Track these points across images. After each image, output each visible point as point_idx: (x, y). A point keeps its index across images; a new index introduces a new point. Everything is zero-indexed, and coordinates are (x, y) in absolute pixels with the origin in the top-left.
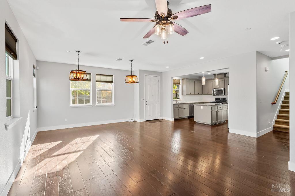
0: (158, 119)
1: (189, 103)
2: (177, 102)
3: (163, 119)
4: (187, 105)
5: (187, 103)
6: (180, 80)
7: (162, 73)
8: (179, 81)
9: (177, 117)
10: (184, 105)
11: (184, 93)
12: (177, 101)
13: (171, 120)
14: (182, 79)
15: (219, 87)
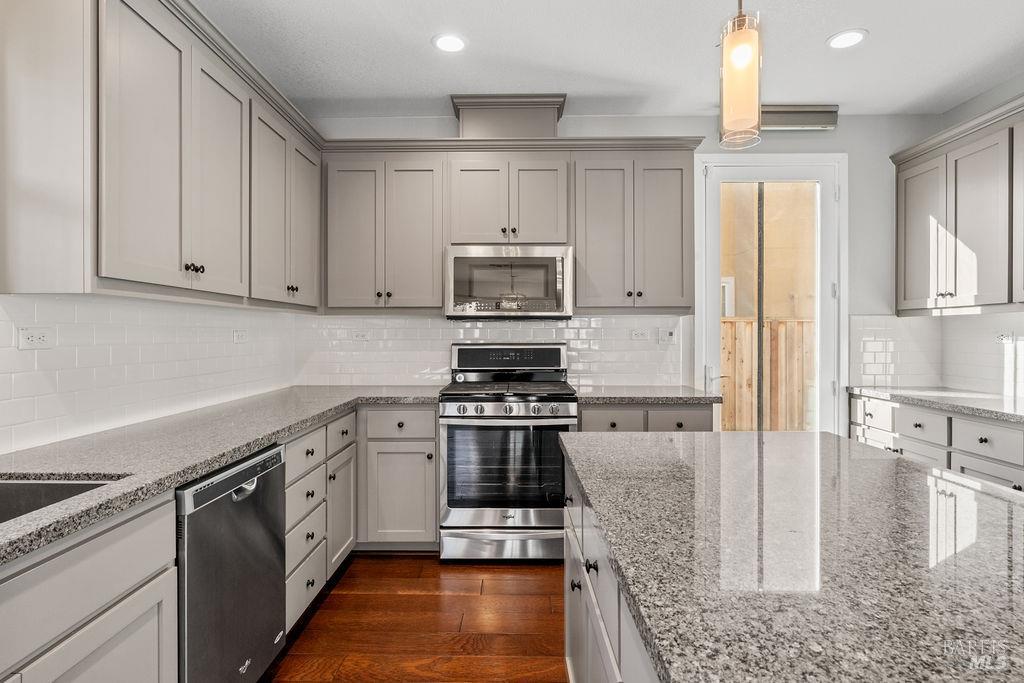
15: (514, 231)
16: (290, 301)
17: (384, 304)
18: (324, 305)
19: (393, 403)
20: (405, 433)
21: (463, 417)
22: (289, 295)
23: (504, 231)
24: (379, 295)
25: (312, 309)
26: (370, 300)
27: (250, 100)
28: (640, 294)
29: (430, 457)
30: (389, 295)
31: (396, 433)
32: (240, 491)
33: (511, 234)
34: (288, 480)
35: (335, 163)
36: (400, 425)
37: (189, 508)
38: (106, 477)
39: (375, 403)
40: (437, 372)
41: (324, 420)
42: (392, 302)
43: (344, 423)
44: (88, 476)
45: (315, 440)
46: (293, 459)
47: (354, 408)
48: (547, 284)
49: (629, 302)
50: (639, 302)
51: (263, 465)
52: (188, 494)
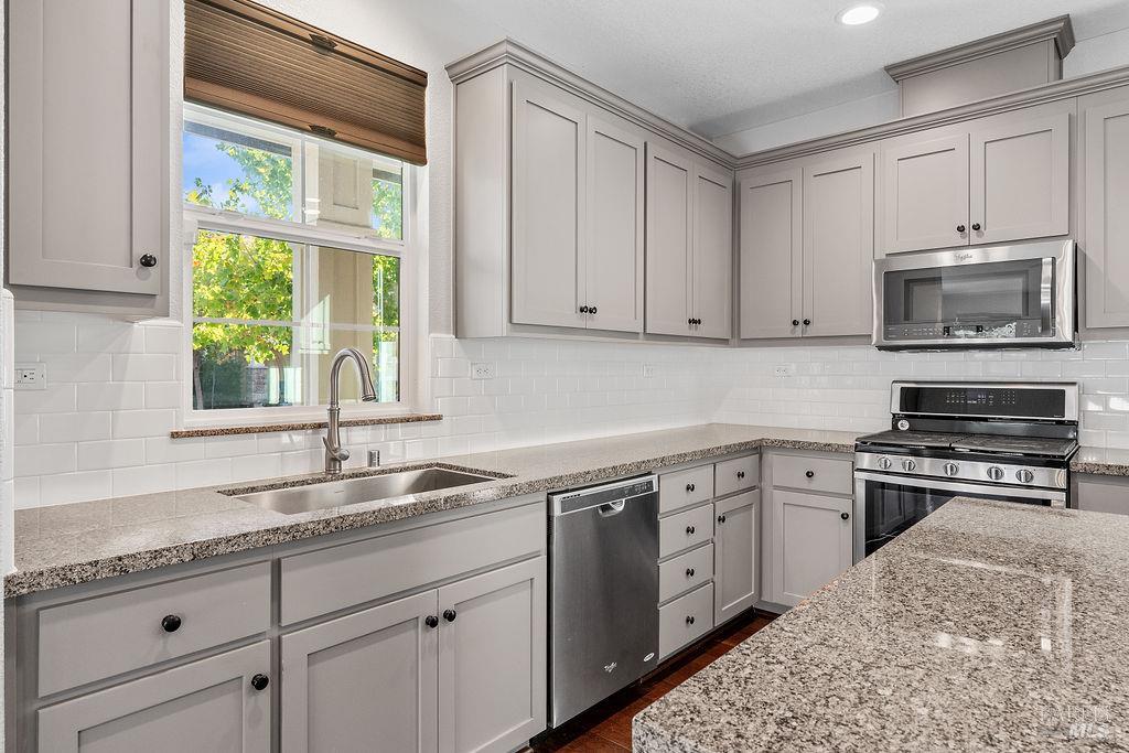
1: (551, 486)
2: (334, 459)
4: (524, 530)
6: (417, 80)
14: (460, 74)
15: (977, 227)
16: (693, 334)
17: (803, 333)
18: (735, 336)
19: (799, 447)
20: (815, 484)
21: (887, 473)
22: (690, 328)
23: (961, 229)
24: (795, 323)
25: (724, 342)
26: (786, 330)
27: (645, 144)
29: (845, 517)
30: (806, 322)
31: (804, 483)
32: (606, 508)
33: (973, 232)
34: (662, 509)
35: (748, 179)
36: (810, 475)
37: (557, 511)
38: (495, 474)
39: (782, 446)
40: (877, 411)
41: (711, 457)
42: (811, 331)
43: (746, 463)
44: (484, 473)
45: (701, 476)
46: (671, 493)
47: (757, 449)
48: (1026, 294)
51: (632, 490)
52: (557, 499)
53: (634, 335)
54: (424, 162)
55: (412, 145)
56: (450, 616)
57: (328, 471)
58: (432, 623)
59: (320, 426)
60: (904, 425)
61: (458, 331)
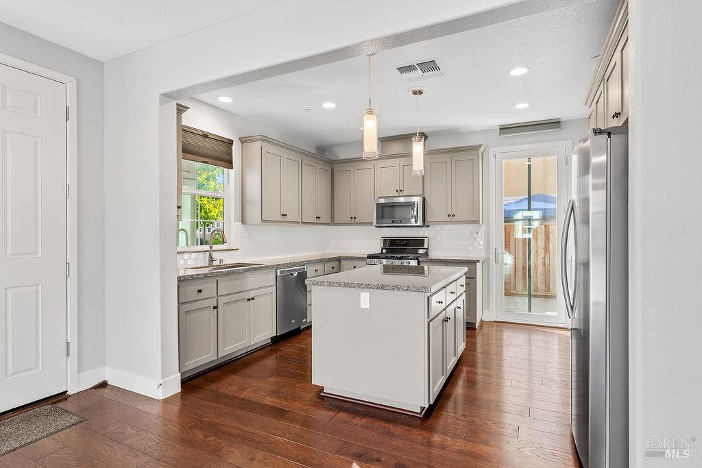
0: (62, 397)
1: (277, 267)
2: (211, 260)
3: (104, 385)
4: (270, 278)
5: (267, 267)
6: (230, 143)
7: (100, 65)
8: (222, 148)
9: (205, 357)
10: (252, 281)
11: (254, 213)
12: (215, 255)
13: (159, 395)
14: (243, 141)
15: (401, 191)
16: (318, 222)
17: (354, 221)
18: (332, 222)
19: (352, 259)
20: (356, 269)
21: (375, 264)
22: (317, 220)
23: (397, 191)
24: (352, 218)
25: (329, 224)
26: (349, 220)
27: (302, 160)
28: (454, 216)
31: (352, 269)
32: (292, 275)
34: (308, 276)
36: (354, 267)
37: (278, 274)
39: (346, 258)
40: (377, 248)
41: (323, 261)
42: (356, 221)
43: (335, 264)
45: (320, 267)
46: (310, 271)
47: (339, 260)
49: (449, 219)
50: (454, 219)
51: (299, 270)
52: (278, 271)
53: (298, 223)
54: (232, 168)
55: (229, 163)
56: (253, 299)
57: (209, 264)
58: (249, 300)
59: (206, 251)
60: (384, 251)
61: (243, 221)
